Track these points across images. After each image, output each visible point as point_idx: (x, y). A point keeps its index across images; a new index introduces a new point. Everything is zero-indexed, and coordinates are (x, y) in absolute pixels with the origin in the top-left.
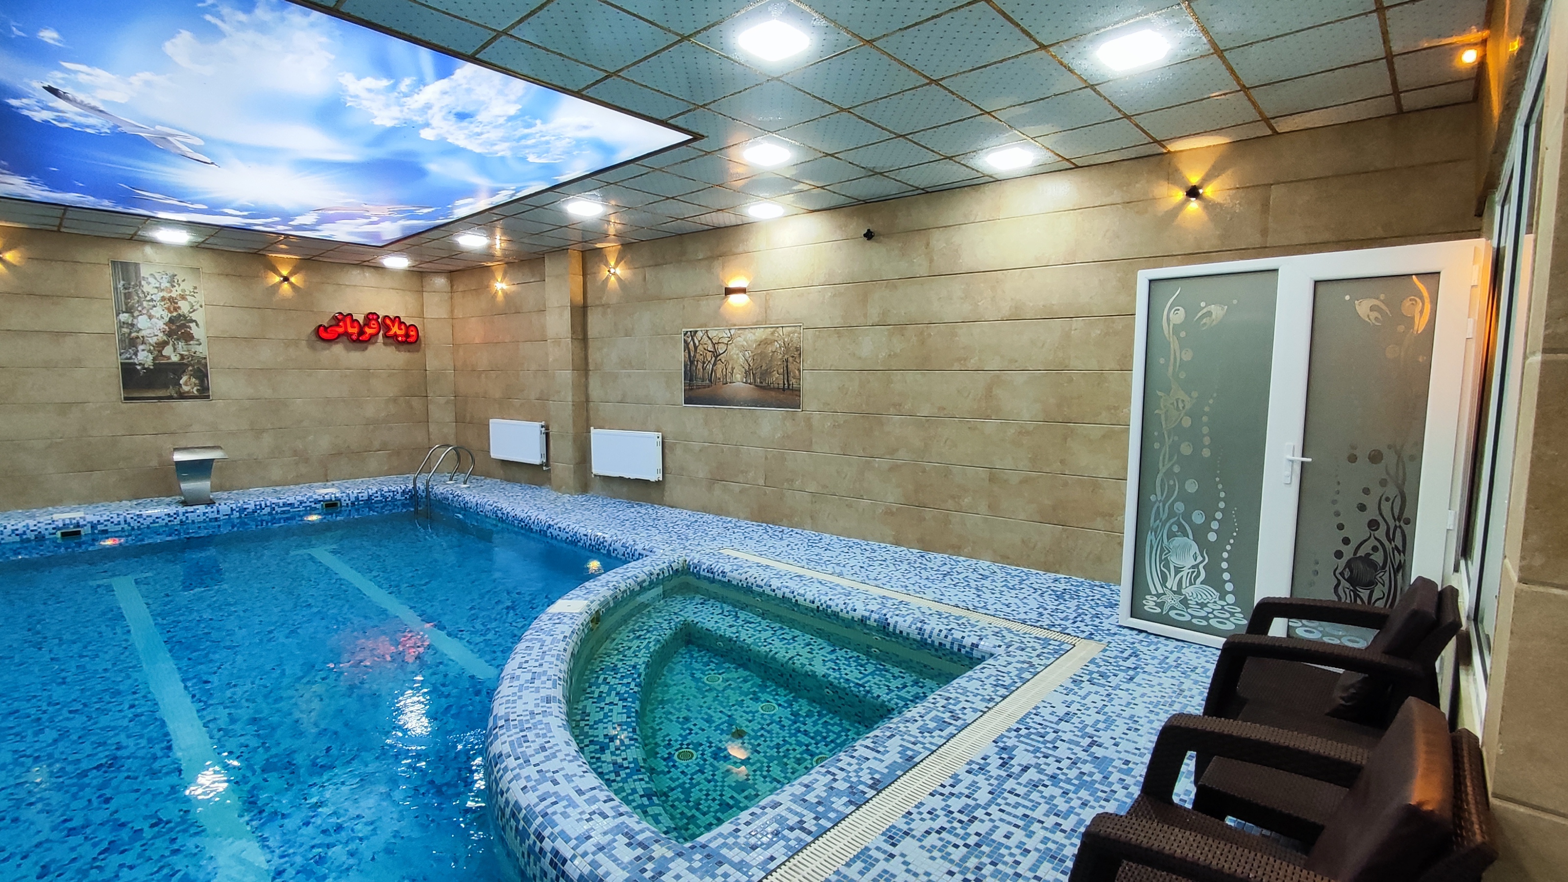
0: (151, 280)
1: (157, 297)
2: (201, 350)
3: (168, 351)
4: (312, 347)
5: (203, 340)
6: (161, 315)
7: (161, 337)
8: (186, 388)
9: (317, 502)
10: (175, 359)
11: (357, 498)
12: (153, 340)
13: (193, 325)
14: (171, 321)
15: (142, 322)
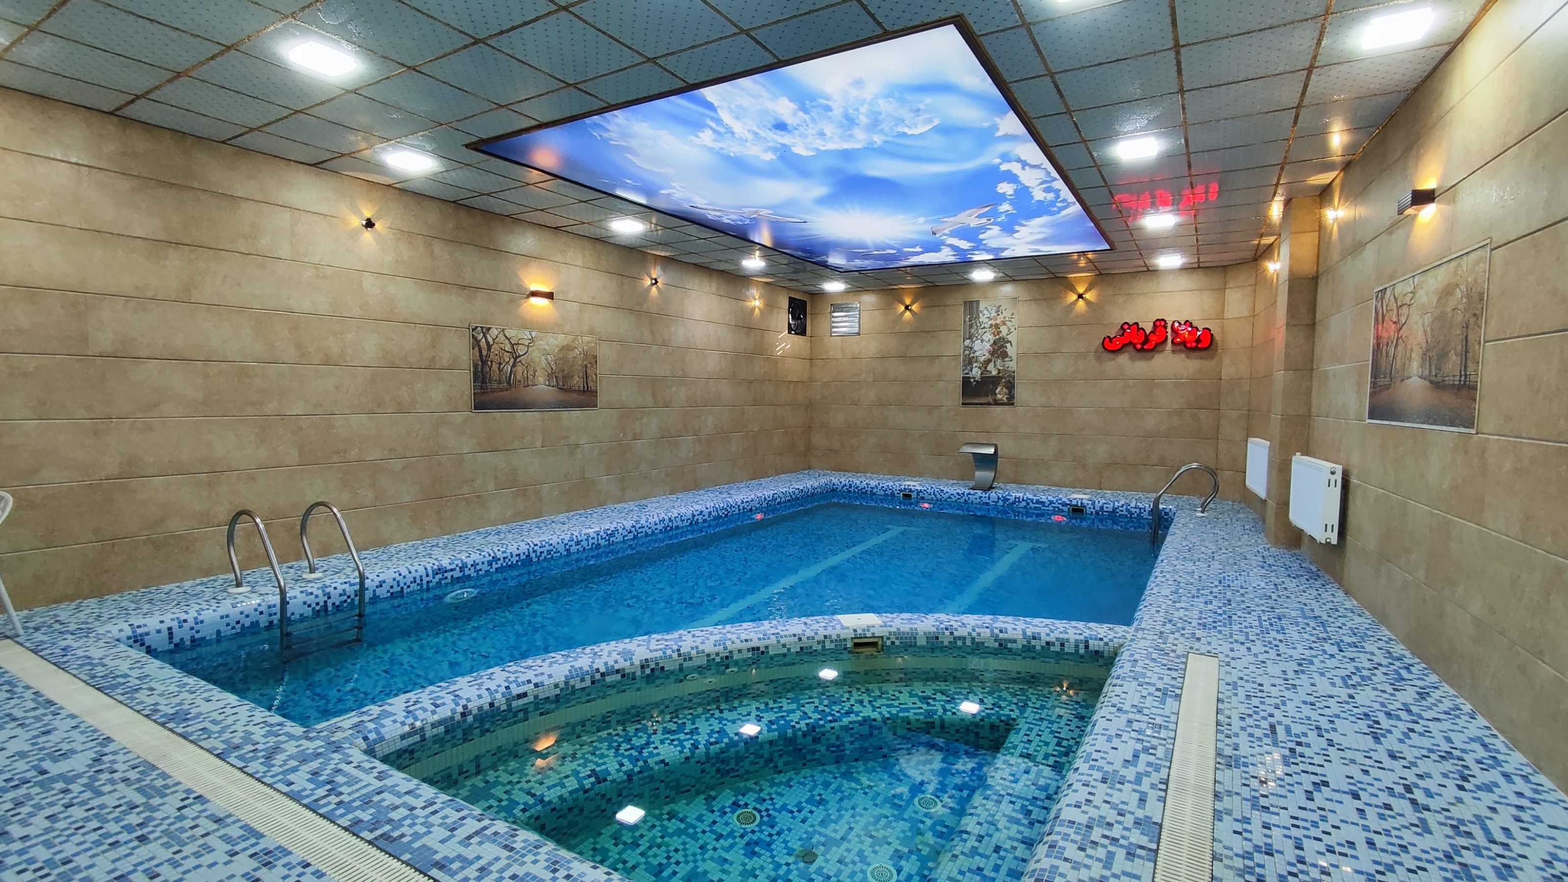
0: (985, 312)
1: (987, 326)
2: (1012, 365)
3: (990, 367)
4: (1099, 359)
5: (1014, 358)
6: (989, 337)
7: (988, 356)
8: (999, 397)
9: (1065, 504)
10: (994, 373)
11: (1102, 508)
12: (982, 359)
13: (1008, 345)
14: (995, 343)
15: (977, 345)
